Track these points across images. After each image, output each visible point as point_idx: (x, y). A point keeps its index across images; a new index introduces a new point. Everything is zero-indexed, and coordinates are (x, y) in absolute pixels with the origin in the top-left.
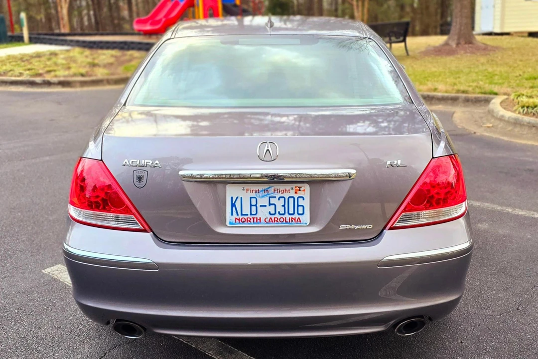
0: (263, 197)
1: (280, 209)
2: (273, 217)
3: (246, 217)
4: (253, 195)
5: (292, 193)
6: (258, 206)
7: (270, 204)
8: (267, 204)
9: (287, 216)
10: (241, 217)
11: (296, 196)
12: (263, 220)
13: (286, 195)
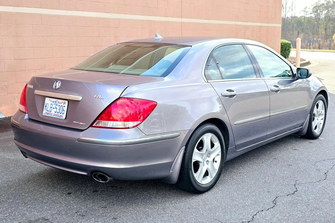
0: (54, 104)
1: (58, 111)
2: (56, 113)
3: (48, 112)
4: (52, 103)
5: (62, 104)
6: (52, 108)
7: (56, 108)
8: (55, 108)
9: (59, 114)
10: (47, 112)
11: (63, 106)
12: (53, 114)
13: (61, 105)
